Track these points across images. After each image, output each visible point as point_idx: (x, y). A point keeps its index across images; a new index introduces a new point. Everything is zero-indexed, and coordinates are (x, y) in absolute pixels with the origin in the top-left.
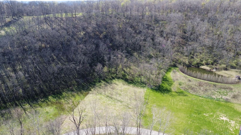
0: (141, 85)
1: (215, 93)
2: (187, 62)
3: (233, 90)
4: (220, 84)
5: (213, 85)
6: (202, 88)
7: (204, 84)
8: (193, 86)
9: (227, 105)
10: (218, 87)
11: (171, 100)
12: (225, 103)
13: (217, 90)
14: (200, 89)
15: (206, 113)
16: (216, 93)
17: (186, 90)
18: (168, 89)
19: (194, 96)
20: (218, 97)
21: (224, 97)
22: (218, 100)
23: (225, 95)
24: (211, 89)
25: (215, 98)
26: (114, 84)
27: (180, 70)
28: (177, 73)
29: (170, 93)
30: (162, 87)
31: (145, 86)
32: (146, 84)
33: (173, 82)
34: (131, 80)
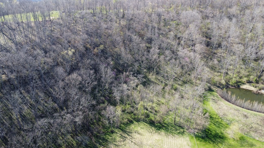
0: (176, 130)
2: (223, 82)
8: (254, 125)
17: (246, 133)
18: (220, 134)
26: (135, 133)
27: (220, 95)
28: (219, 102)
29: (226, 141)
30: (209, 130)
31: (184, 131)
32: (182, 127)
33: (220, 120)
34: (160, 123)
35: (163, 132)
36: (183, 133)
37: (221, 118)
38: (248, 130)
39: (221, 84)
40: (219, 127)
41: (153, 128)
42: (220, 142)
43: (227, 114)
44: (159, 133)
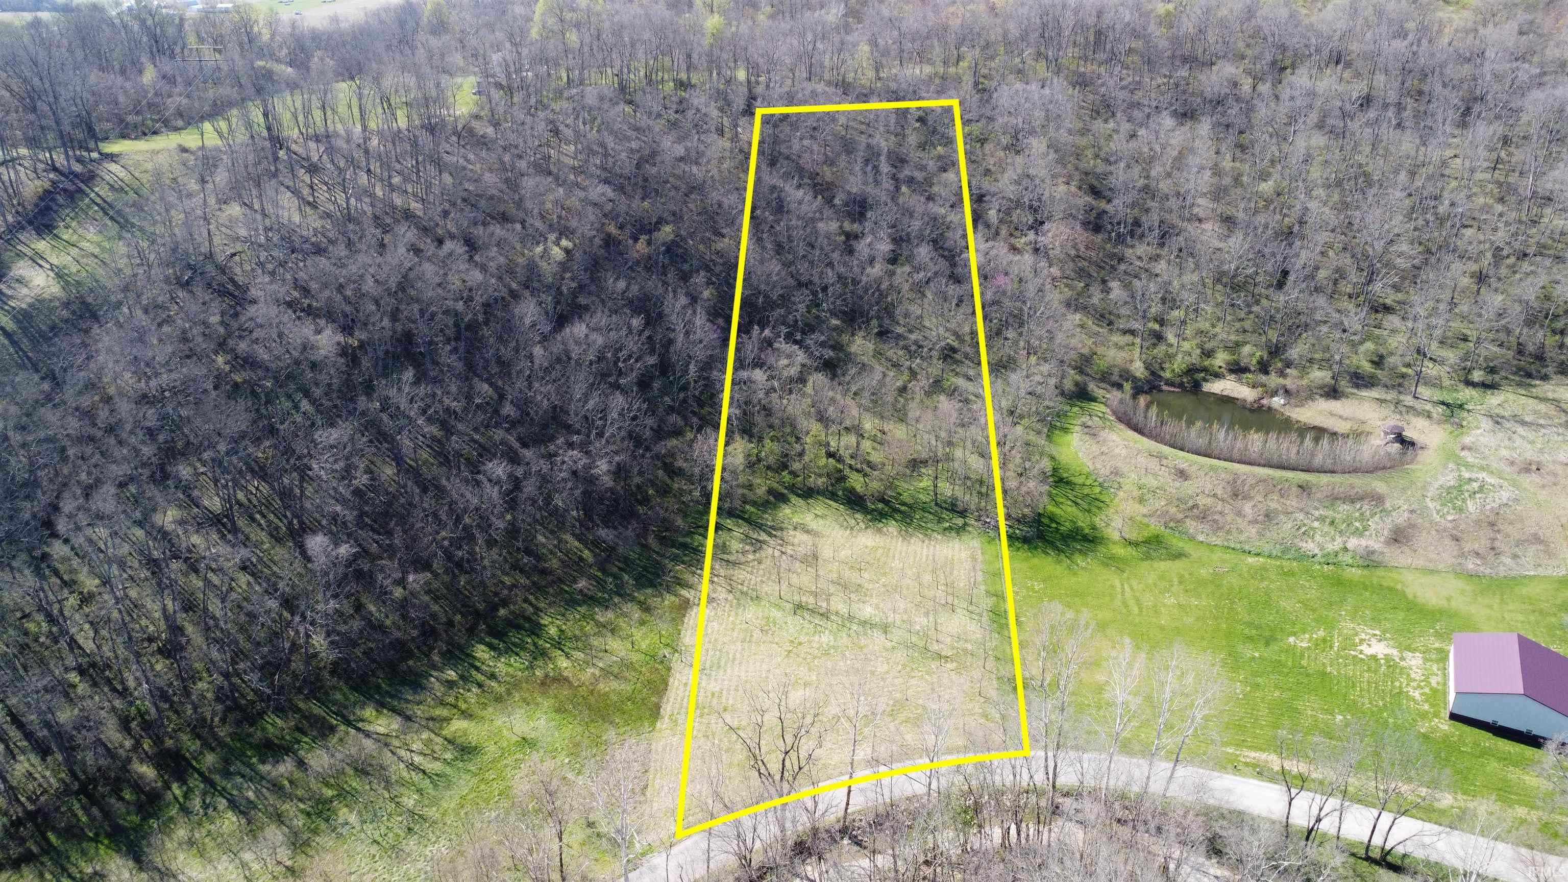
1: (1313, 529)
2: (1138, 369)
3: (1388, 505)
4: (1324, 479)
5: (1295, 489)
6: (1248, 508)
7: (1252, 487)
8: (1202, 501)
9: (1375, 580)
10: (1319, 495)
11: (1119, 590)
12: (1366, 572)
13: (1317, 509)
14: (1239, 513)
15: (1294, 634)
16: (1316, 524)
17: (1172, 524)
18: (1087, 531)
19: (1218, 555)
20: (1330, 547)
21: (1353, 543)
22: (1331, 560)
23: (1359, 533)
24: (1290, 510)
25: (1317, 551)
26: (795, 529)
27: (1114, 413)
28: (1104, 434)
29: (1101, 549)
30: (1052, 518)
31: (965, 524)
32: (963, 513)
33: (1098, 490)
34: (882, 500)
35: (892, 527)
36: (961, 530)
37: (1101, 485)
38: (1180, 516)
39: (1126, 375)
40: (1089, 511)
41: (859, 516)
42: (1080, 551)
43: (1125, 469)
44: (879, 530)
